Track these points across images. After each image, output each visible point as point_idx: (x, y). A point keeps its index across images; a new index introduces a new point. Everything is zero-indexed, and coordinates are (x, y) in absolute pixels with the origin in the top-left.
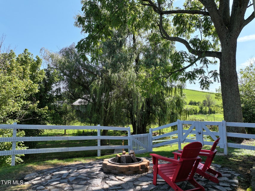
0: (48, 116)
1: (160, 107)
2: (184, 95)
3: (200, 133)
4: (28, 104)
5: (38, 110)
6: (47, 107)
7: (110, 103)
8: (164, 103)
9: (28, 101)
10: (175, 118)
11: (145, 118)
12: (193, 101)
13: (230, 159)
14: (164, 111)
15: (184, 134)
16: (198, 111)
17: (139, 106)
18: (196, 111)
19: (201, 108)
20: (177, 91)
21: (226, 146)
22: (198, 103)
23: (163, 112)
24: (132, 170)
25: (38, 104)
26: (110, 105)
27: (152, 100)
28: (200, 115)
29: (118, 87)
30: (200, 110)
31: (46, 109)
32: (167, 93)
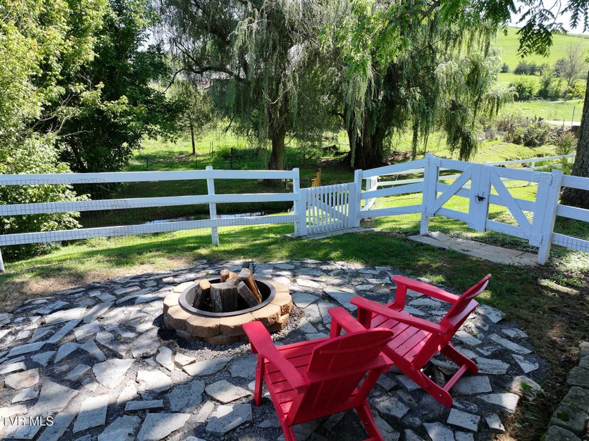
0: (132, 120)
1: (419, 90)
2: (494, 53)
3: (481, 199)
4: (79, 91)
5: (106, 106)
6: (124, 99)
7: (285, 85)
8: (433, 79)
9: (77, 84)
10: (459, 119)
11: (378, 118)
12: (528, 64)
13: (545, 282)
14: (430, 100)
15: (439, 194)
16: (535, 92)
17: (359, 89)
18: (530, 92)
19: (547, 83)
20: (475, 44)
21: (547, 243)
22: (541, 69)
23: (427, 105)
24: (226, 335)
25: (102, 89)
26: (284, 90)
27: (401, 68)
28: (539, 102)
29: (306, 37)
30: (543, 87)
31: (124, 103)
32: (446, 49)
